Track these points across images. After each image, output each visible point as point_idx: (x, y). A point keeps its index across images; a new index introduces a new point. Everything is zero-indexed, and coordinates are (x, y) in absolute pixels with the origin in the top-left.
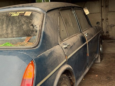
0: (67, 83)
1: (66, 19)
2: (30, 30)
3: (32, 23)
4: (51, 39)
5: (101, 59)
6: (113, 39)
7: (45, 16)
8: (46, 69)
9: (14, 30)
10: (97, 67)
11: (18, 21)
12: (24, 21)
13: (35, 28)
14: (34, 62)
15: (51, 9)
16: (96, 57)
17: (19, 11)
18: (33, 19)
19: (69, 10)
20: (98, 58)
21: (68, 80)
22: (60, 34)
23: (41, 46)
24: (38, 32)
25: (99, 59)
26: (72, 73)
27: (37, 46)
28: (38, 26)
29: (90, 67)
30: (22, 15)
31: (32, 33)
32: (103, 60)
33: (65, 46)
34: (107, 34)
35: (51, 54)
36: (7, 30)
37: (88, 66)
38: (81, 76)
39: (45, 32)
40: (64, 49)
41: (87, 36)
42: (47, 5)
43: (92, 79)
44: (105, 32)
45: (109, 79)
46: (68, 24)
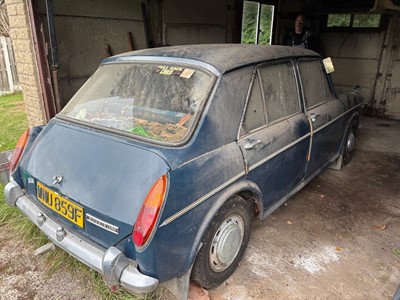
0: (242, 213)
1: (271, 86)
3: (189, 95)
4: (219, 130)
5: (345, 163)
6: (392, 119)
7: (218, 81)
8: (193, 191)
10: (331, 178)
11: (167, 86)
12: (177, 90)
13: (192, 105)
14: (168, 179)
15: (237, 66)
16: (333, 160)
17: (174, 65)
18: (192, 86)
20: (337, 160)
22: (245, 119)
23: (194, 145)
24: (195, 114)
25: (340, 163)
27: (186, 144)
28: (198, 103)
29: (309, 179)
30: (176, 75)
33: (248, 146)
34: (382, 107)
36: (145, 102)
37: (306, 179)
38: (280, 199)
39: (209, 116)
40: (244, 151)
41: (314, 120)
42: (231, 58)
43: (310, 202)
44: (379, 101)
45: (344, 210)
46: (272, 97)
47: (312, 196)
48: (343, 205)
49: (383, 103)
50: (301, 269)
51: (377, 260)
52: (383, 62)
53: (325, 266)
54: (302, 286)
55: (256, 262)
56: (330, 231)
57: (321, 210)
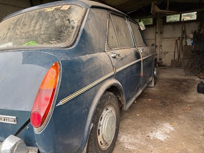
0: (114, 104)
1: (118, 26)
2: (64, 25)
3: (69, 17)
4: (94, 41)
6: (166, 66)
8: (82, 78)
9: (43, 26)
10: (150, 91)
11: (51, 16)
13: (72, 23)
14: (60, 65)
16: (150, 80)
17: (55, 6)
18: (70, 13)
19: (122, 19)
21: (115, 100)
22: (108, 40)
23: (77, 47)
24: (75, 28)
26: (122, 91)
28: (76, 22)
30: (57, 9)
31: (66, 29)
32: (156, 85)
33: (113, 55)
34: (160, 61)
35: (91, 60)
36: (35, 27)
37: (142, 88)
38: (132, 98)
39: (85, 29)
41: (141, 51)
43: (145, 103)
44: (158, 59)
45: (164, 104)
46: (120, 33)
47: (145, 101)
48: (163, 102)
49: (161, 59)
50: (155, 140)
51: (195, 126)
52: (157, 40)
53: (169, 134)
54: (160, 149)
55: (126, 141)
56: (163, 116)
57: (152, 106)
